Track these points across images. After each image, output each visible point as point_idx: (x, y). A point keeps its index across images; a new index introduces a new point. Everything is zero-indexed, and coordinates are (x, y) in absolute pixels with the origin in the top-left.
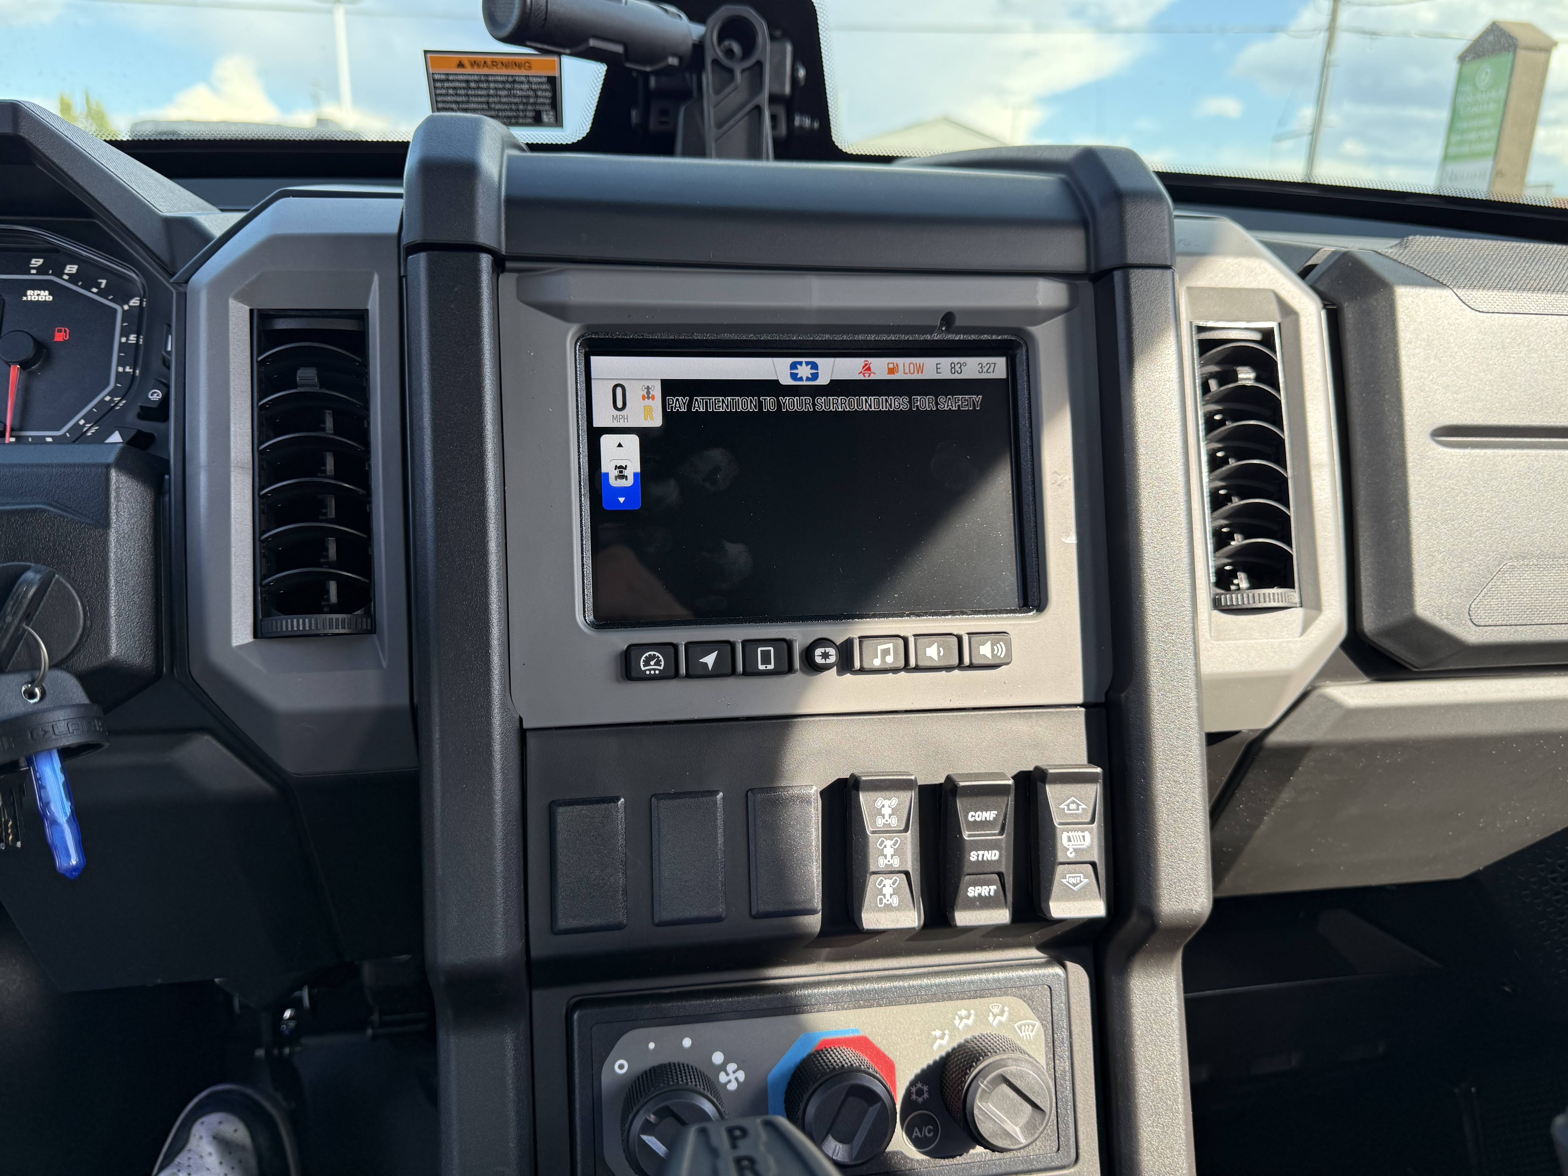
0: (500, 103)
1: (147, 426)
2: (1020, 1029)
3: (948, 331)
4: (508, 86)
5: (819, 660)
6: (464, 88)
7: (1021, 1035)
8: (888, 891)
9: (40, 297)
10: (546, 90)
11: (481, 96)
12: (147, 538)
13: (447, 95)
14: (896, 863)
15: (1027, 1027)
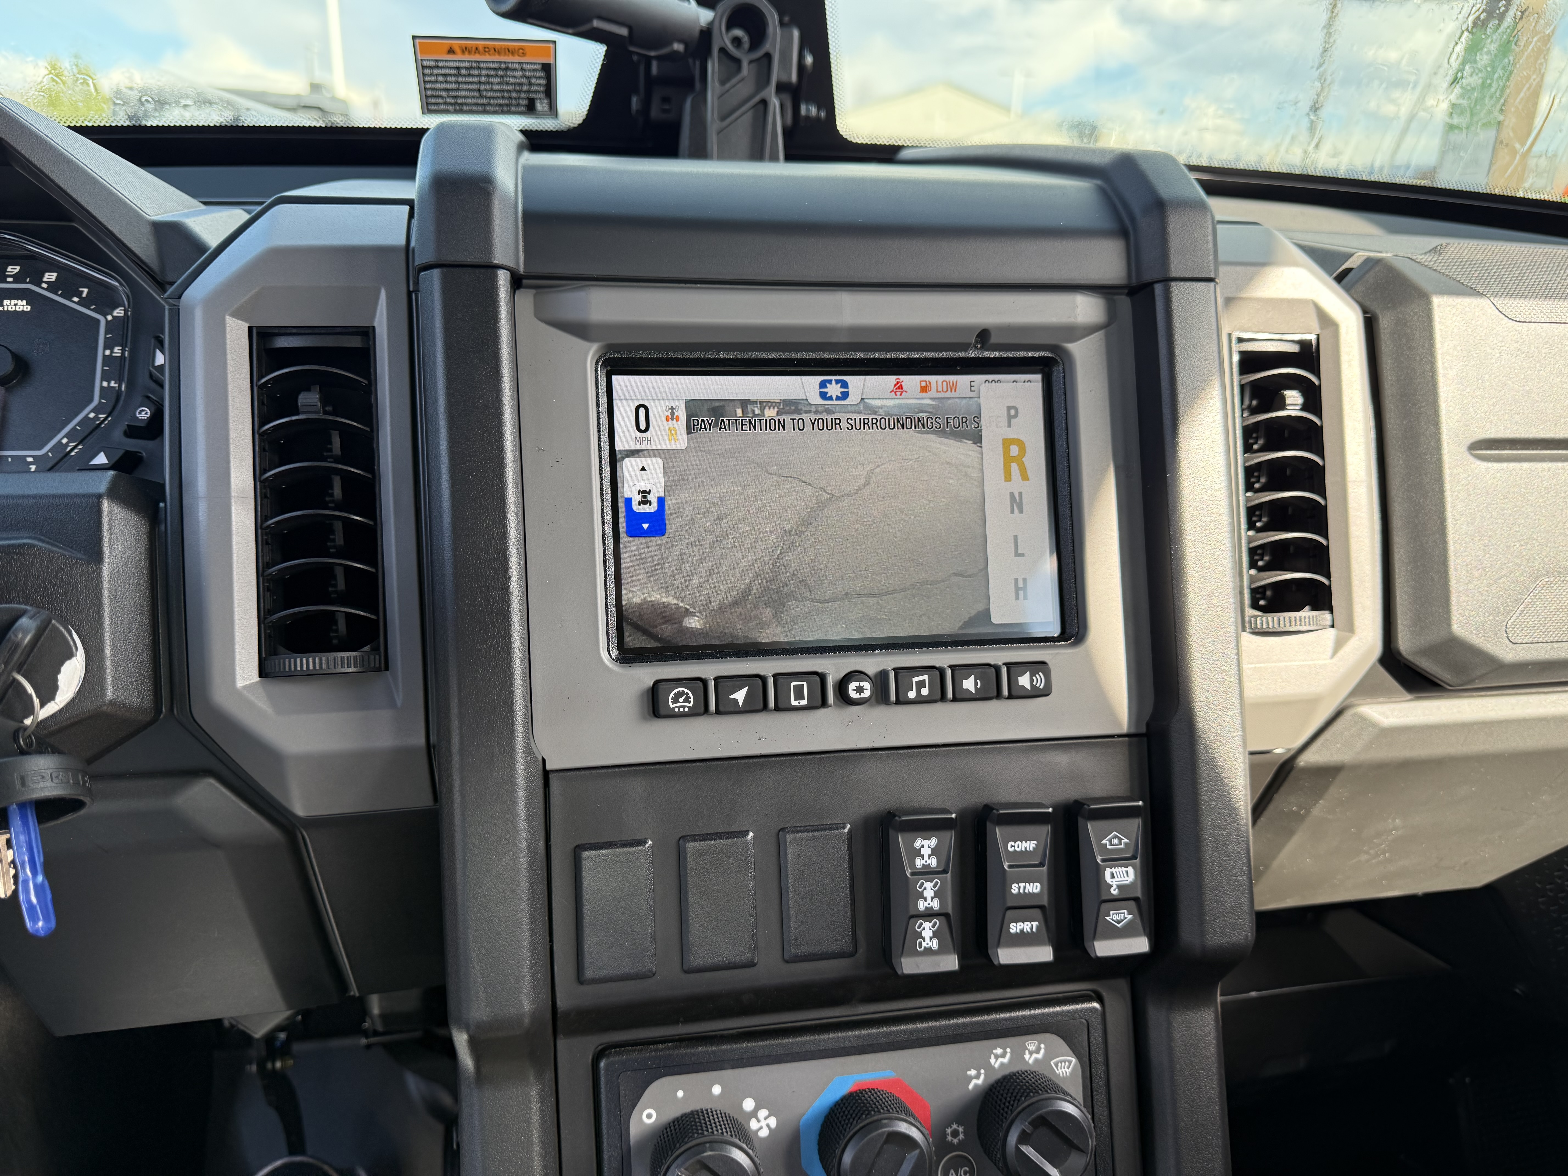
0: (492, 90)
1: (134, 445)
2: (1057, 1065)
3: (983, 348)
4: (500, 73)
5: (853, 694)
6: (454, 75)
7: (1057, 1072)
8: (927, 933)
9: (17, 307)
10: (540, 77)
11: (472, 83)
12: (142, 572)
13: (436, 82)
14: (936, 905)
15: (1063, 1064)
